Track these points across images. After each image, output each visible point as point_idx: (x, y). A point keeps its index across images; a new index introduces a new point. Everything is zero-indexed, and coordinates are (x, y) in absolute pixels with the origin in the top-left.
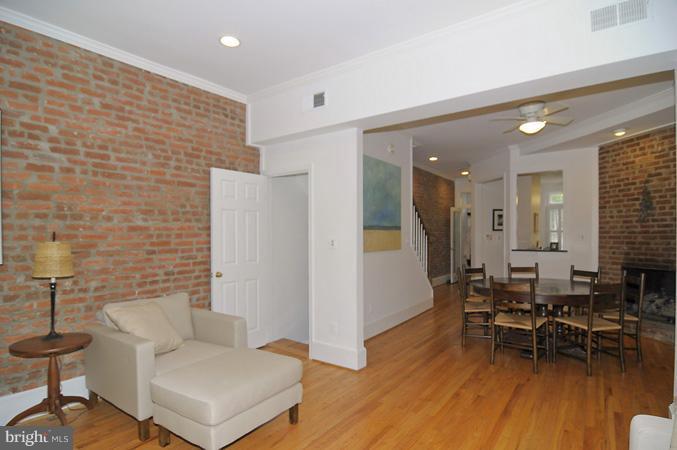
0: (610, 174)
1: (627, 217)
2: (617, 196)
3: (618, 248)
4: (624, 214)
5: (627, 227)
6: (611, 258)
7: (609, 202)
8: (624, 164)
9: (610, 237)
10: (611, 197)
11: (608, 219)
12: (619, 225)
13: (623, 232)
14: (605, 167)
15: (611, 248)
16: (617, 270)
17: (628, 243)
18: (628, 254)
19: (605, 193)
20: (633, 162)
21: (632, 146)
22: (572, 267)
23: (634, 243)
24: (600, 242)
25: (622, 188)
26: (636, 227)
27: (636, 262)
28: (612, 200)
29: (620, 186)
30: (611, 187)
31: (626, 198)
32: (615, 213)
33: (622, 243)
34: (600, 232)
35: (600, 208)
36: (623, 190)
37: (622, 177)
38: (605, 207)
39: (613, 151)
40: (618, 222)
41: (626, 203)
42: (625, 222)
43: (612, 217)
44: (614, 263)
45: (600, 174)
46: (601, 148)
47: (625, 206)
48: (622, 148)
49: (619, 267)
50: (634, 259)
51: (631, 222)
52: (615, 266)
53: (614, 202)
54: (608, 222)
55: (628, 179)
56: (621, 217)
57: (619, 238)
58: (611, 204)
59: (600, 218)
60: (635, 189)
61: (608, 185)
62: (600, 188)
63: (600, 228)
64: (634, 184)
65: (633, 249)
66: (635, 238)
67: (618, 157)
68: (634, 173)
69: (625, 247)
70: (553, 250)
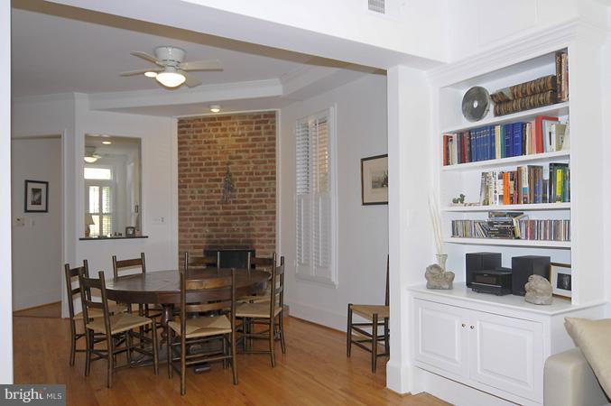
0: (191, 151)
1: (208, 198)
2: (199, 175)
3: (199, 231)
4: (205, 194)
5: (210, 209)
6: (192, 242)
7: (189, 181)
8: (205, 143)
9: (192, 220)
10: (191, 176)
11: (190, 200)
12: (200, 206)
13: (205, 214)
14: (185, 143)
15: (194, 230)
16: (199, 254)
17: (210, 225)
18: (210, 236)
19: (186, 170)
20: (215, 142)
21: (214, 125)
23: (216, 225)
24: (180, 225)
25: (203, 167)
26: (218, 208)
27: (219, 244)
28: (192, 179)
29: (202, 165)
30: (191, 165)
31: (208, 179)
32: (196, 193)
33: (205, 225)
34: (180, 214)
35: (179, 187)
36: (205, 170)
37: (204, 156)
38: (186, 187)
39: (194, 126)
40: (200, 203)
41: (207, 183)
42: (207, 203)
43: (193, 198)
44: (195, 247)
45: (179, 149)
46: (180, 121)
47: (206, 186)
48: (204, 125)
49: (202, 250)
50: (216, 242)
51: (213, 203)
52: (196, 251)
53: (195, 181)
54: (189, 203)
55: (210, 159)
56: (202, 197)
57: (201, 219)
58: (192, 183)
59: (180, 198)
60: (217, 170)
61: (188, 163)
62: (179, 165)
63: (180, 209)
64: (216, 164)
65: (216, 231)
66: (217, 220)
67: (199, 134)
68: (216, 153)
69: (207, 230)
70: (128, 237)
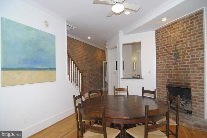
0: (160, 42)
1: (167, 62)
2: (164, 53)
3: (164, 77)
4: (166, 61)
5: (168, 67)
6: (161, 82)
7: (160, 56)
8: (166, 38)
9: (161, 72)
10: (161, 53)
11: (160, 64)
12: (164, 66)
13: (166, 70)
14: (158, 40)
15: (162, 77)
17: (168, 75)
18: (168, 80)
19: (159, 51)
20: (170, 36)
21: (170, 28)
22: (143, 88)
23: (171, 75)
24: (157, 75)
25: (166, 49)
26: (172, 67)
27: (172, 84)
28: (161, 55)
29: (165, 48)
30: (161, 49)
31: (167, 54)
32: (163, 61)
33: (166, 75)
34: (157, 70)
35: (156, 59)
36: (166, 50)
37: (165, 44)
38: (159, 58)
39: (161, 32)
40: (164, 65)
41: (167, 56)
42: (167, 65)
43: (161, 63)
44: (163, 84)
45: (156, 43)
46: (156, 31)
47: (167, 57)
48: (165, 30)
49: (165, 86)
50: (171, 83)
51: (170, 64)
52: (163, 86)
53: (162, 55)
54: (160, 65)
55: (168, 44)
56: (165, 62)
57: (165, 72)
58: (161, 57)
59: (157, 63)
60: (171, 49)
61: (159, 48)
62: (156, 50)
63: (157, 68)
64: (170, 46)
65: (171, 77)
66: (172, 72)
67: (163, 35)
68: (171, 41)
69: (167, 77)
70: (138, 78)
